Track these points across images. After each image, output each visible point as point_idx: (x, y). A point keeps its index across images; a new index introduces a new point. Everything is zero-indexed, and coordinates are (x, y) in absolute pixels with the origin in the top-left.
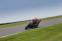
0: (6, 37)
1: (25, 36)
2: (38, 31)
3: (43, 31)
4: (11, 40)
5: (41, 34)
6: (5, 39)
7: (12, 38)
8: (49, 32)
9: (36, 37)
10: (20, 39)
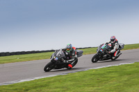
0: (27, 82)
1: (69, 83)
2: (99, 74)
3: (110, 75)
4: (38, 89)
5: (107, 80)
6: (26, 87)
7: (42, 86)
8: (125, 78)
9: (95, 88)
10: (58, 89)
